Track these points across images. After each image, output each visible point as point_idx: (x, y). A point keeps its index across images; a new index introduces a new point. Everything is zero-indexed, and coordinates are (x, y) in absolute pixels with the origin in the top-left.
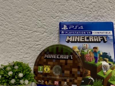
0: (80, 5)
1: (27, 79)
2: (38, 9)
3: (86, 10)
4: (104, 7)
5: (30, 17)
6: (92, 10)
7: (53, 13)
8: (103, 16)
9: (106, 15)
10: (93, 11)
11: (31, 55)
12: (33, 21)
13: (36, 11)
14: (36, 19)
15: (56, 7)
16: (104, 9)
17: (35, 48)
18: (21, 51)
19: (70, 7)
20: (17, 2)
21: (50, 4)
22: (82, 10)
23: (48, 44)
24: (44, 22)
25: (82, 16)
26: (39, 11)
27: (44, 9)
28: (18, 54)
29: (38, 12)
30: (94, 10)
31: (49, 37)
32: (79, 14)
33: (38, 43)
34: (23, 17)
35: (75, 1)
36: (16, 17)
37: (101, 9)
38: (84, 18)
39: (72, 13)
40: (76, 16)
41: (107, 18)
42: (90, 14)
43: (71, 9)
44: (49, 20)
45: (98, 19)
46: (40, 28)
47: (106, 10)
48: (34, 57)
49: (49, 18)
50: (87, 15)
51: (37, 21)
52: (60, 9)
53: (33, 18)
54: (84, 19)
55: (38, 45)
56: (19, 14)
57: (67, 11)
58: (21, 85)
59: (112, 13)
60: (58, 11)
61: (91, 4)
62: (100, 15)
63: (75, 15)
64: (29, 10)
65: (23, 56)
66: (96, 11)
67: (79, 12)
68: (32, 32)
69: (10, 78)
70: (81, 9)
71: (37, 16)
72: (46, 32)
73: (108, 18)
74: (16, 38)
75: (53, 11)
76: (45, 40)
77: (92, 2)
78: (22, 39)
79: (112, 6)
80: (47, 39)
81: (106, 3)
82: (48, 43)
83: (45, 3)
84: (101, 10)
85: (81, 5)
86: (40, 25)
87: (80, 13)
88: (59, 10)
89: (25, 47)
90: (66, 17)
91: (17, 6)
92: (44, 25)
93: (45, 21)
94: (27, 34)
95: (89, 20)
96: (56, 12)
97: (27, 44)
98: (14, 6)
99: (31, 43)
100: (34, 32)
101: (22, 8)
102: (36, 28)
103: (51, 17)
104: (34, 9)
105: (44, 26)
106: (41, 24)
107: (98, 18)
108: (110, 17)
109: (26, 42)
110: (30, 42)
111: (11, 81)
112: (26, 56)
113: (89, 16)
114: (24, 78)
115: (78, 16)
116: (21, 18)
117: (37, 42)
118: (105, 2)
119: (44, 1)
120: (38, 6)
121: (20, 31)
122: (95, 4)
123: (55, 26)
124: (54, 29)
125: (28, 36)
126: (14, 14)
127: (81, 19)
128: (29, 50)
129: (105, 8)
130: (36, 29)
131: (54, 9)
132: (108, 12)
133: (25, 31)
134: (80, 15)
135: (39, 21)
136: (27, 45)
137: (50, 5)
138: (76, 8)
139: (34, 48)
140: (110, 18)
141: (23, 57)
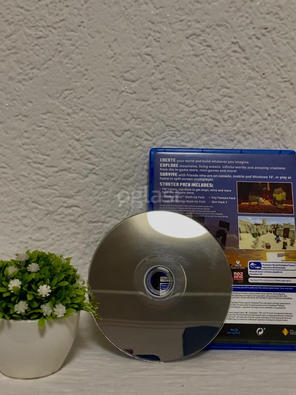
0: (188, 102)
1: (62, 302)
2: (74, 108)
3: (204, 116)
4: (254, 110)
5: (52, 131)
6: (222, 115)
7: (115, 120)
8: (250, 134)
9: (257, 131)
10: (224, 119)
11: (52, 234)
12: (59, 140)
13: (68, 114)
14: (70, 137)
15: (125, 104)
16: (253, 115)
17: (62, 216)
18: (26, 221)
19: (162, 106)
20: (17, 89)
21: (107, 97)
22: (194, 115)
23: (99, 204)
24: (89, 146)
25: (193, 133)
26: (77, 114)
27: (92, 110)
28: (17, 229)
29: (74, 116)
30: (226, 117)
31: (101, 185)
32: (186, 125)
33: (70, 202)
34: (34, 130)
35: (176, 91)
36: (13, 129)
37: (244, 115)
38: (200, 137)
39: (168, 123)
40: (177, 130)
41: (259, 139)
42: (216, 126)
43: (164, 111)
44: (104, 140)
45: (235, 142)
46: (79, 162)
47: (258, 116)
48: (58, 238)
49: (104, 135)
50: (206, 129)
51: (70, 142)
52: (134, 110)
53: (59, 132)
54: (198, 141)
55: (72, 206)
56: (23, 121)
57: (153, 118)
58: (45, 317)
59: (273, 127)
60: (130, 116)
61: (219, 100)
62: (243, 129)
63: (173, 127)
64: (50, 111)
65: (30, 236)
66: (230, 120)
67: (186, 121)
68: (57, 172)
69: (13, 299)
70: (192, 112)
71: (72, 128)
72: (94, 171)
73: (262, 138)
74: (11, 187)
75: (115, 116)
76: (91, 194)
77: (221, 95)
78: (29, 189)
79: (273, 108)
80: (95, 192)
81: (259, 99)
82: (98, 201)
83: (96, 92)
84: (244, 118)
85: (193, 101)
86: (78, 154)
87: (188, 123)
88: (132, 114)
89: (36, 211)
90: (150, 132)
91: (17, 97)
92: (91, 153)
93: (93, 142)
94: (44, 176)
95: (211, 143)
96: (123, 119)
97: (41, 203)
98: (8, 99)
99: (51, 202)
100: (61, 171)
101: (31, 104)
102: (68, 160)
103: (111, 133)
104: (63, 107)
105: (91, 156)
106: (83, 150)
107: (234, 139)
108: (268, 136)
109: (39, 199)
110: (48, 199)
111: (16, 306)
112: (37, 235)
113: (212, 133)
114: (53, 298)
115: (183, 131)
116: (26, 131)
117: (70, 198)
118: (257, 97)
119: (92, 88)
120: (75, 100)
121: (23, 167)
122: (230, 100)
123: (119, 157)
124: (116, 164)
125: (44, 181)
126: (9, 120)
127: (191, 140)
128: (45, 219)
129: (254, 113)
130: (68, 163)
131: (118, 111)
132: (265, 124)
133: (37, 168)
134: (188, 128)
135: (76, 143)
136: (40, 207)
137: (106, 99)
138: (178, 110)
139: (60, 215)
140: (268, 138)
141: (30, 238)
